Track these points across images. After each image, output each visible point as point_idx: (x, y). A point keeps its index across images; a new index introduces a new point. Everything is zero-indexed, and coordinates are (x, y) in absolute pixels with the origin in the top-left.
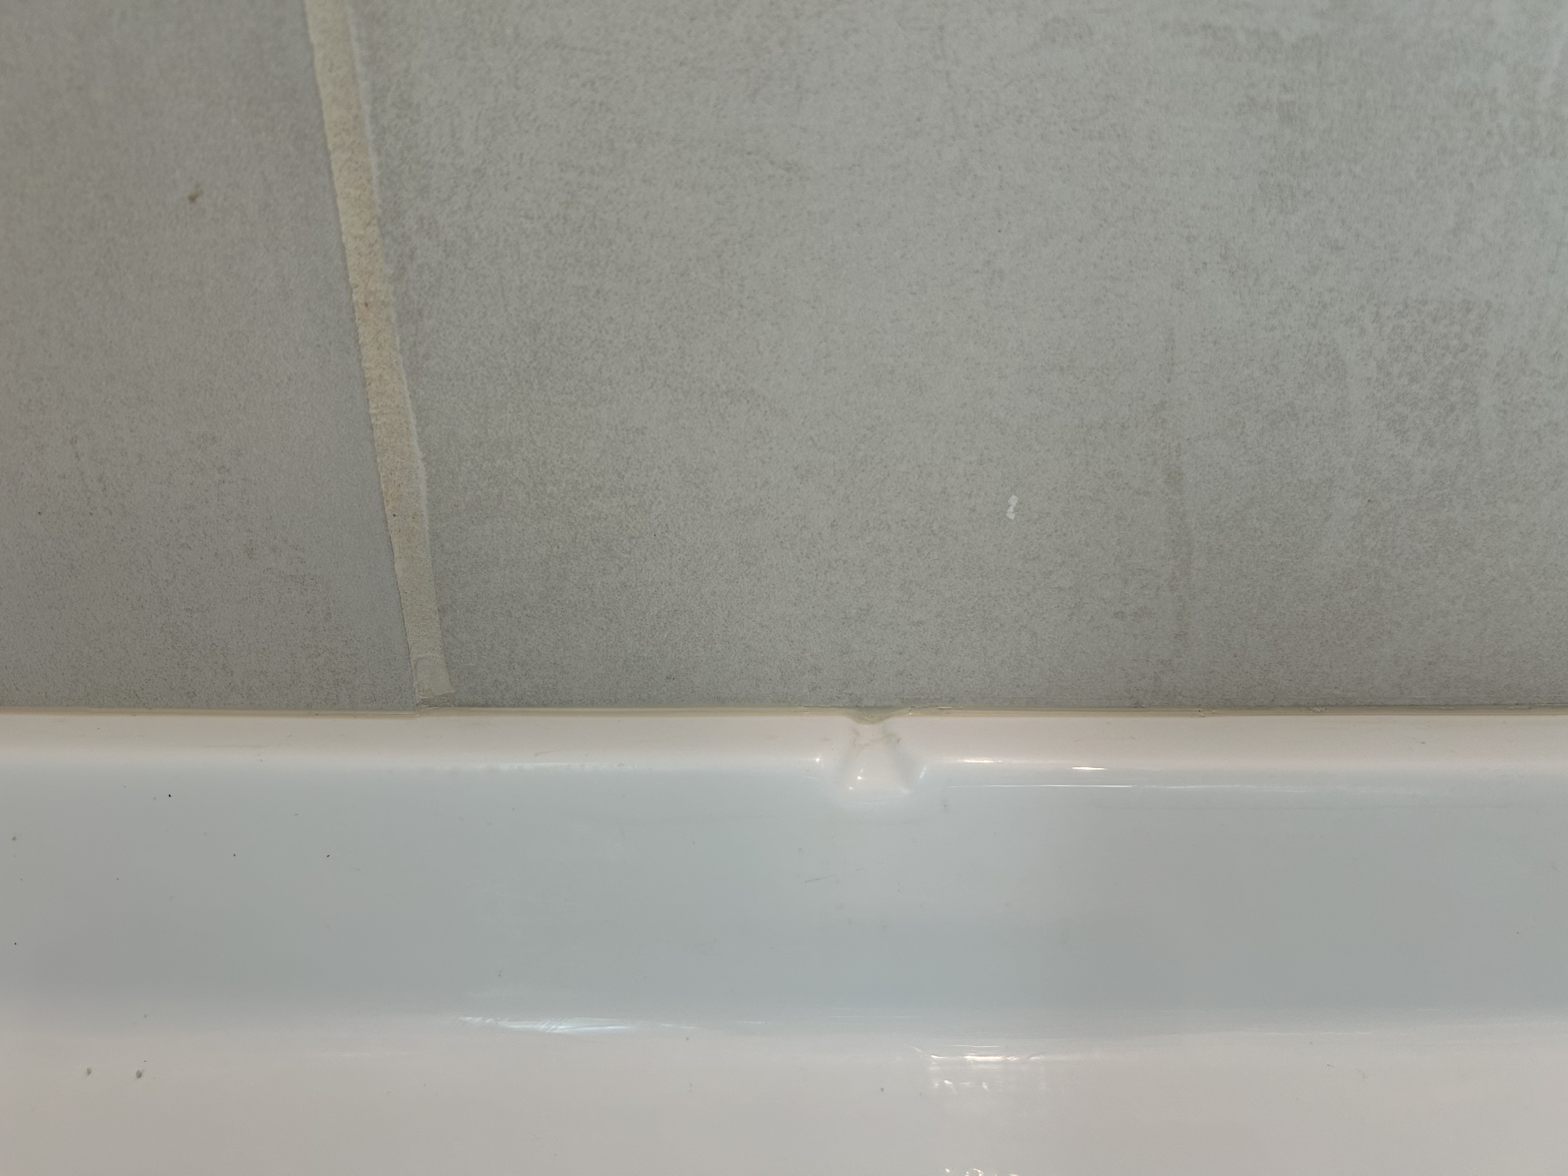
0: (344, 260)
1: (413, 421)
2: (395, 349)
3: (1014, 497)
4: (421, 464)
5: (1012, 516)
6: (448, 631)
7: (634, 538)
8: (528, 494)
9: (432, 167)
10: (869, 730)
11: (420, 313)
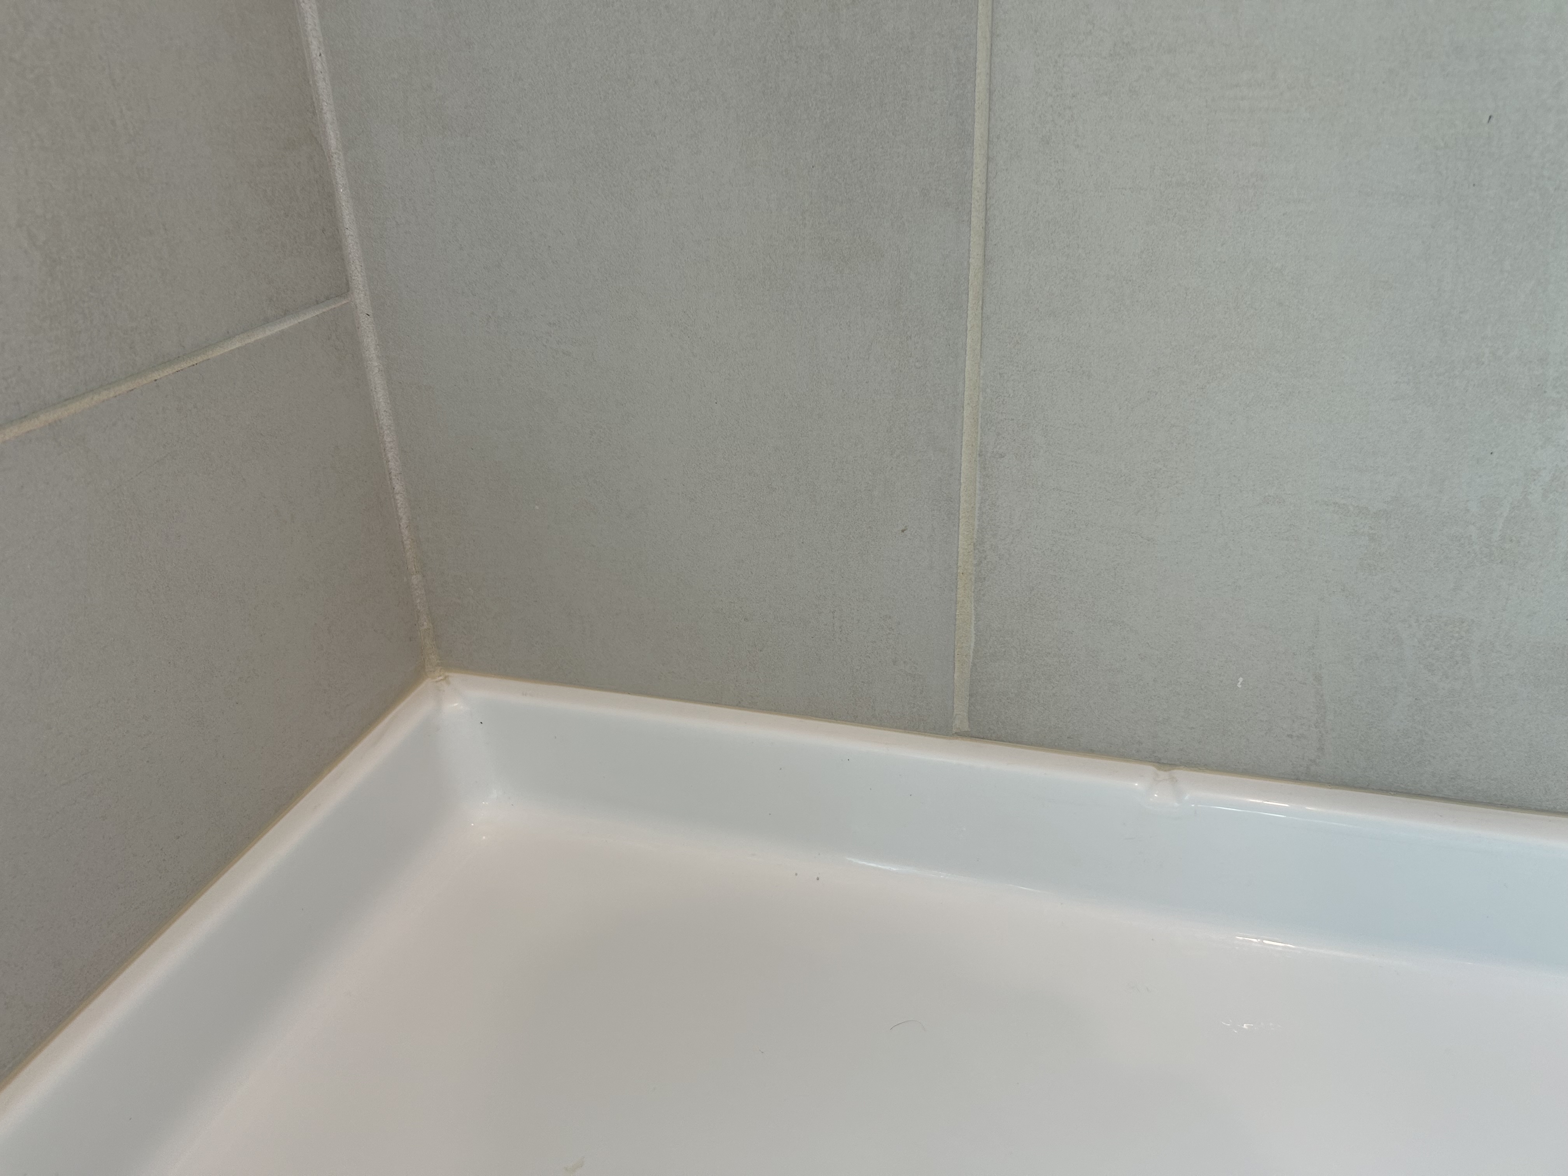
0: (958, 557)
1: (974, 619)
2: (971, 591)
3: (1241, 678)
4: (973, 636)
5: (1240, 686)
6: (971, 704)
7: (1061, 675)
8: (1017, 652)
9: (999, 527)
10: (1163, 775)
11: (984, 579)
